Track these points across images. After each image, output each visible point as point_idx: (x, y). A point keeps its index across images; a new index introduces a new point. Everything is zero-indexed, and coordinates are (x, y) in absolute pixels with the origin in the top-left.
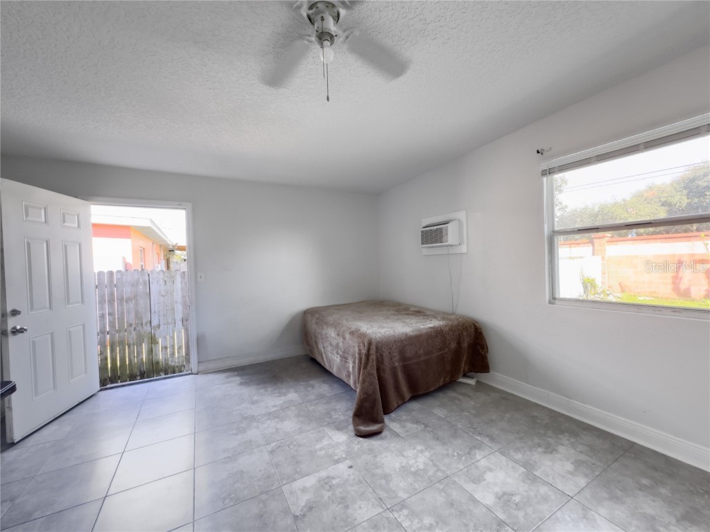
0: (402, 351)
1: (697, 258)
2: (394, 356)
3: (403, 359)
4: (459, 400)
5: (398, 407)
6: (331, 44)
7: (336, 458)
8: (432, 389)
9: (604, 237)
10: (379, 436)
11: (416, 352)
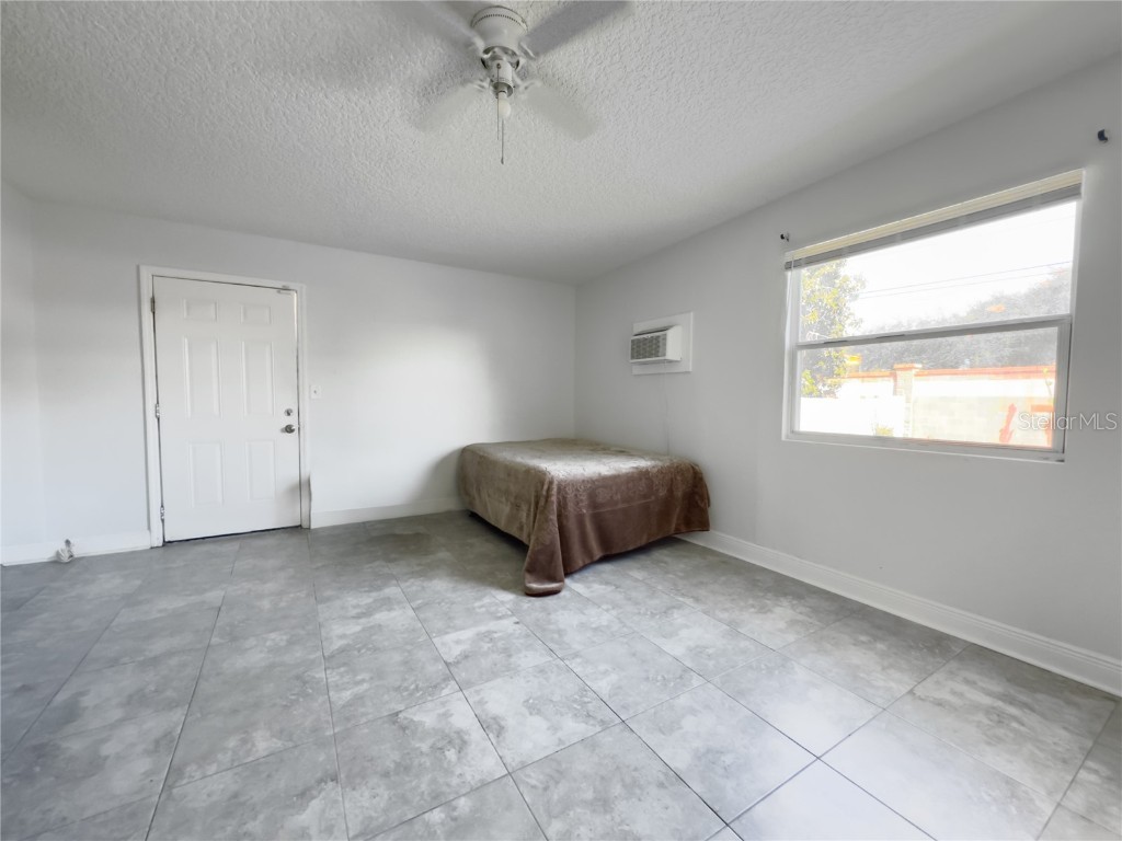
0: (592, 495)
1: (1036, 403)
2: (581, 500)
3: (594, 505)
4: (665, 563)
5: (585, 567)
6: (510, 95)
7: (500, 615)
8: (631, 548)
9: (910, 369)
10: (556, 596)
11: (611, 497)
